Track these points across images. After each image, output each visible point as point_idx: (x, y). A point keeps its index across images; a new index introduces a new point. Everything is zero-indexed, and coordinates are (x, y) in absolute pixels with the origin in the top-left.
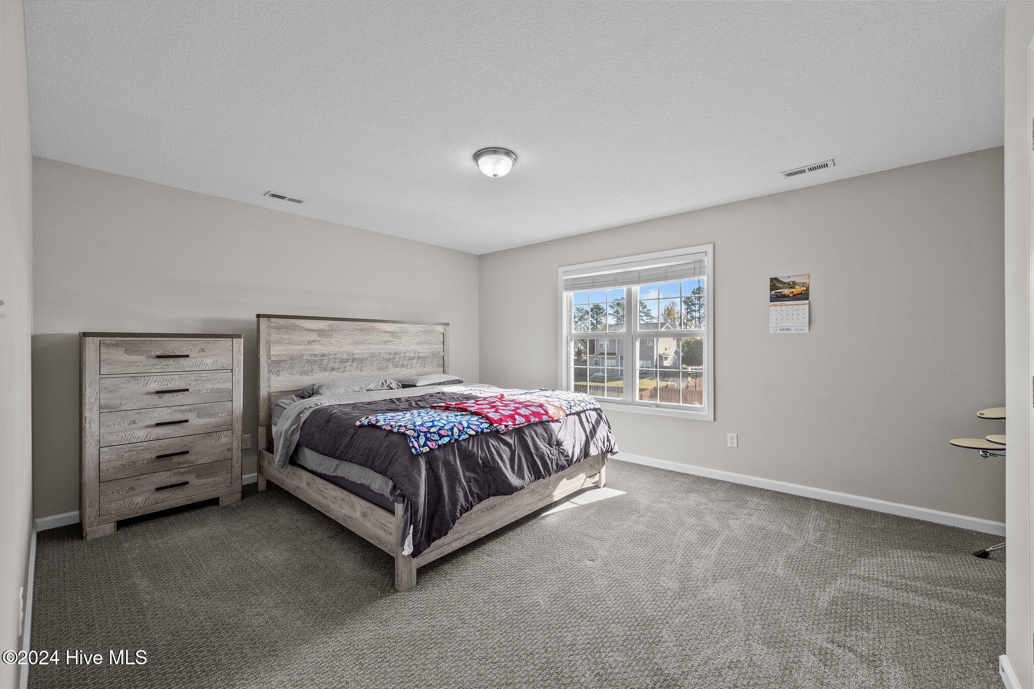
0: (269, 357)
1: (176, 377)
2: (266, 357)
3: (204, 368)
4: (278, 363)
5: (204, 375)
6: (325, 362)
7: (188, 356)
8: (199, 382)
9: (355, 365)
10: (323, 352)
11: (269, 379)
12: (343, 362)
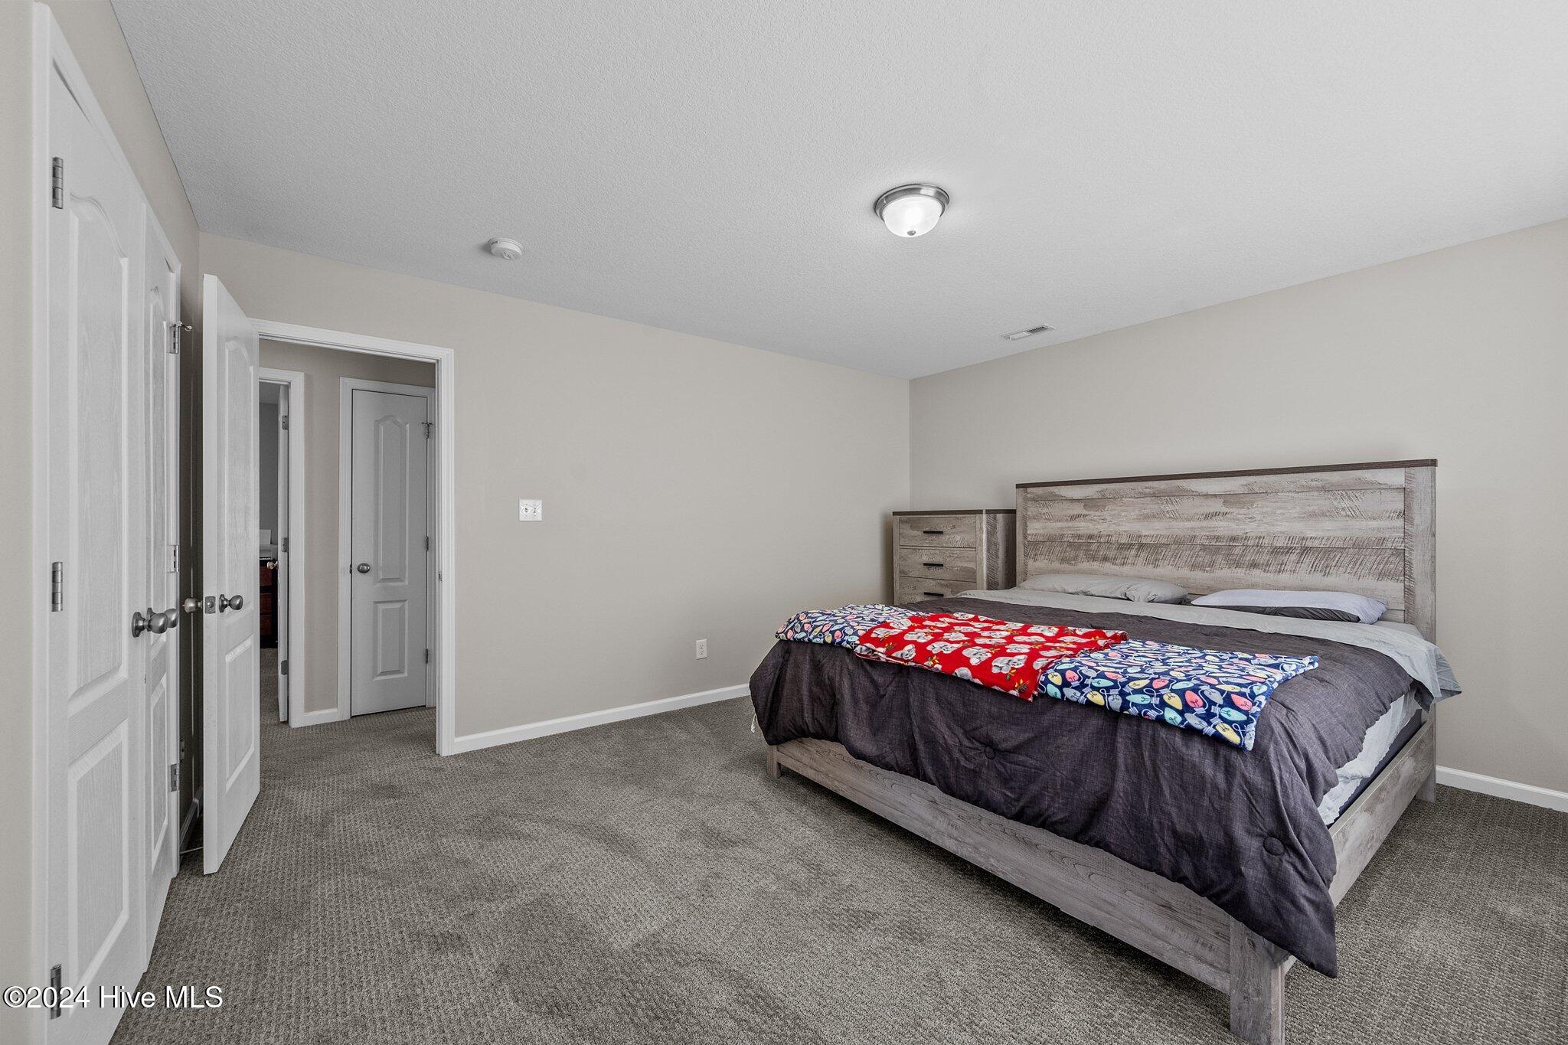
0: (1025, 537)
1: (937, 551)
2: (1022, 536)
3: (955, 545)
4: (1036, 544)
5: (955, 552)
6: (1094, 547)
7: (942, 532)
8: (952, 558)
9: (1143, 554)
10: (1091, 532)
11: (1026, 564)
12: (1122, 548)
